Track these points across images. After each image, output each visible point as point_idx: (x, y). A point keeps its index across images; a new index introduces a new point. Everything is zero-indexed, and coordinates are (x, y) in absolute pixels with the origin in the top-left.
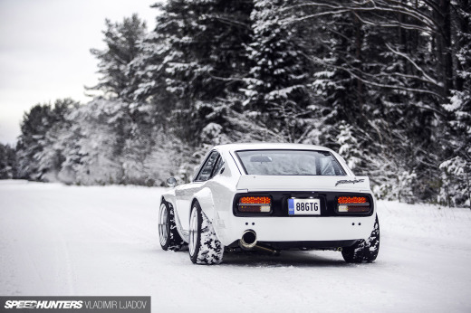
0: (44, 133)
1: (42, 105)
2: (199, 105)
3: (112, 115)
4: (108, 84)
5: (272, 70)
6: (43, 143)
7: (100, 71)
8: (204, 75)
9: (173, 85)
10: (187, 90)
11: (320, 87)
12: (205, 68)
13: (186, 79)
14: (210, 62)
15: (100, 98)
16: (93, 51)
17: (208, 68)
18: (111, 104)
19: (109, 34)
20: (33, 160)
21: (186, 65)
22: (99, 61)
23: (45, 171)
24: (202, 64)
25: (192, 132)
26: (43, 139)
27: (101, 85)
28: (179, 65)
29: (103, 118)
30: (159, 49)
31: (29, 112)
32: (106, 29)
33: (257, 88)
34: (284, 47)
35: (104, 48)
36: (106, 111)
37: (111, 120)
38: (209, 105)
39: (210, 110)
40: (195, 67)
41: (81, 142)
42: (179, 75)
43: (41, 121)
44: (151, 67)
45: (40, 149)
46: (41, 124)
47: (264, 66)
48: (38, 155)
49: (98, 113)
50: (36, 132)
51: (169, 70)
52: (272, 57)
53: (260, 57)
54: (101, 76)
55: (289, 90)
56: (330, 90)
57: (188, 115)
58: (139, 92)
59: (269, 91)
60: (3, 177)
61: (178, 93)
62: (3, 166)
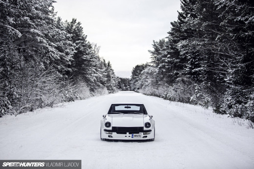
0: (138, 75)
2: (175, 72)
3: (155, 72)
4: (154, 62)
5: (194, 63)
6: (138, 79)
7: (152, 57)
8: (177, 62)
9: (167, 66)
10: (172, 67)
11: (202, 70)
13: (172, 64)
14: (179, 58)
15: (152, 66)
16: (149, 51)
19: (155, 45)
20: (135, 85)
21: (171, 59)
22: (151, 54)
23: (138, 89)
24: (177, 59)
25: (173, 80)
26: (138, 77)
27: (152, 62)
28: (169, 59)
29: (151, 74)
30: (166, 53)
31: (135, 67)
32: (153, 44)
33: (190, 68)
34: (198, 55)
35: (153, 50)
36: (153, 71)
37: (155, 74)
38: (178, 72)
39: (178, 74)
40: (174, 60)
41: (147, 80)
42: (169, 62)
43: (138, 70)
44: (163, 59)
45: (137, 81)
46: (137, 73)
47: (192, 61)
48: (137, 83)
49: (150, 71)
50: (136, 75)
51: (166, 61)
52: (195, 58)
53: (191, 58)
54: (152, 59)
56: (205, 71)
57: (172, 75)
58: (159, 66)
59: (193, 69)
60: (127, 90)
61: (169, 68)
62: (127, 86)
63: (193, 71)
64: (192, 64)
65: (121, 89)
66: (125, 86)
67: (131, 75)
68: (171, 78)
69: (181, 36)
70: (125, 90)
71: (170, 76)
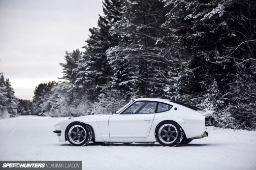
0: (43, 95)
1: (43, 83)
2: (97, 86)
3: (68, 89)
4: (67, 77)
5: (121, 75)
6: (43, 100)
7: (64, 72)
8: (99, 75)
9: (87, 79)
10: (93, 81)
11: (133, 82)
12: (99, 73)
13: (92, 77)
14: (101, 71)
15: (64, 82)
16: (61, 64)
17: (100, 73)
18: (68, 85)
19: (67, 57)
20: (39, 107)
21: (92, 72)
22: (63, 68)
23: (44, 111)
24: (98, 71)
25: (95, 97)
26: (43, 98)
27: (64, 77)
28: (90, 72)
29: (64, 91)
30: (84, 65)
31: (38, 86)
32: (66, 55)
33: (116, 81)
34: (126, 66)
35: (65, 62)
36: (66, 88)
37: (68, 91)
38: (101, 87)
39: (101, 89)
40: (96, 73)
41: (57, 100)
42: (89, 75)
43: (42, 90)
44: (81, 72)
45: (42, 102)
46: (42, 92)
47: (119, 73)
48: (41, 105)
49: (63, 88)
50: (40, 95)
51: (86, 74)
52: (121, 70)
53: (117, 70)
54: (64, 74)
55: (127, 82)
56: (137, 83)
57: (93, 90)
58: (76, 81)
59: (120, 82)
60: (27, 114)
61: (89, 82)
62: (27, 110)
63: (120, 84)
64: (118, 76)
65: (21, 114)
66: (26, 109)
67: (34, 95)
68: (92, 94)
69: (104, 44)
70: (26, 115)
71: (91, 92)
